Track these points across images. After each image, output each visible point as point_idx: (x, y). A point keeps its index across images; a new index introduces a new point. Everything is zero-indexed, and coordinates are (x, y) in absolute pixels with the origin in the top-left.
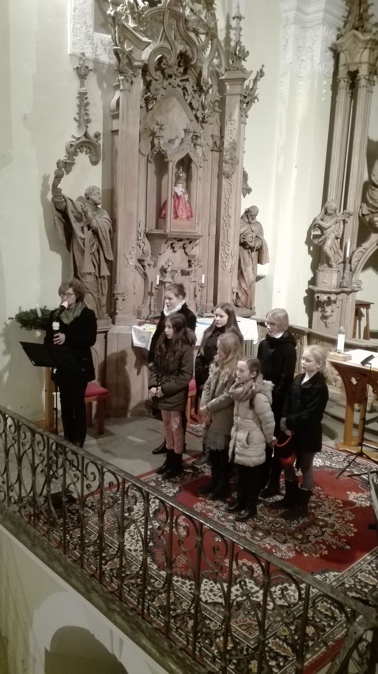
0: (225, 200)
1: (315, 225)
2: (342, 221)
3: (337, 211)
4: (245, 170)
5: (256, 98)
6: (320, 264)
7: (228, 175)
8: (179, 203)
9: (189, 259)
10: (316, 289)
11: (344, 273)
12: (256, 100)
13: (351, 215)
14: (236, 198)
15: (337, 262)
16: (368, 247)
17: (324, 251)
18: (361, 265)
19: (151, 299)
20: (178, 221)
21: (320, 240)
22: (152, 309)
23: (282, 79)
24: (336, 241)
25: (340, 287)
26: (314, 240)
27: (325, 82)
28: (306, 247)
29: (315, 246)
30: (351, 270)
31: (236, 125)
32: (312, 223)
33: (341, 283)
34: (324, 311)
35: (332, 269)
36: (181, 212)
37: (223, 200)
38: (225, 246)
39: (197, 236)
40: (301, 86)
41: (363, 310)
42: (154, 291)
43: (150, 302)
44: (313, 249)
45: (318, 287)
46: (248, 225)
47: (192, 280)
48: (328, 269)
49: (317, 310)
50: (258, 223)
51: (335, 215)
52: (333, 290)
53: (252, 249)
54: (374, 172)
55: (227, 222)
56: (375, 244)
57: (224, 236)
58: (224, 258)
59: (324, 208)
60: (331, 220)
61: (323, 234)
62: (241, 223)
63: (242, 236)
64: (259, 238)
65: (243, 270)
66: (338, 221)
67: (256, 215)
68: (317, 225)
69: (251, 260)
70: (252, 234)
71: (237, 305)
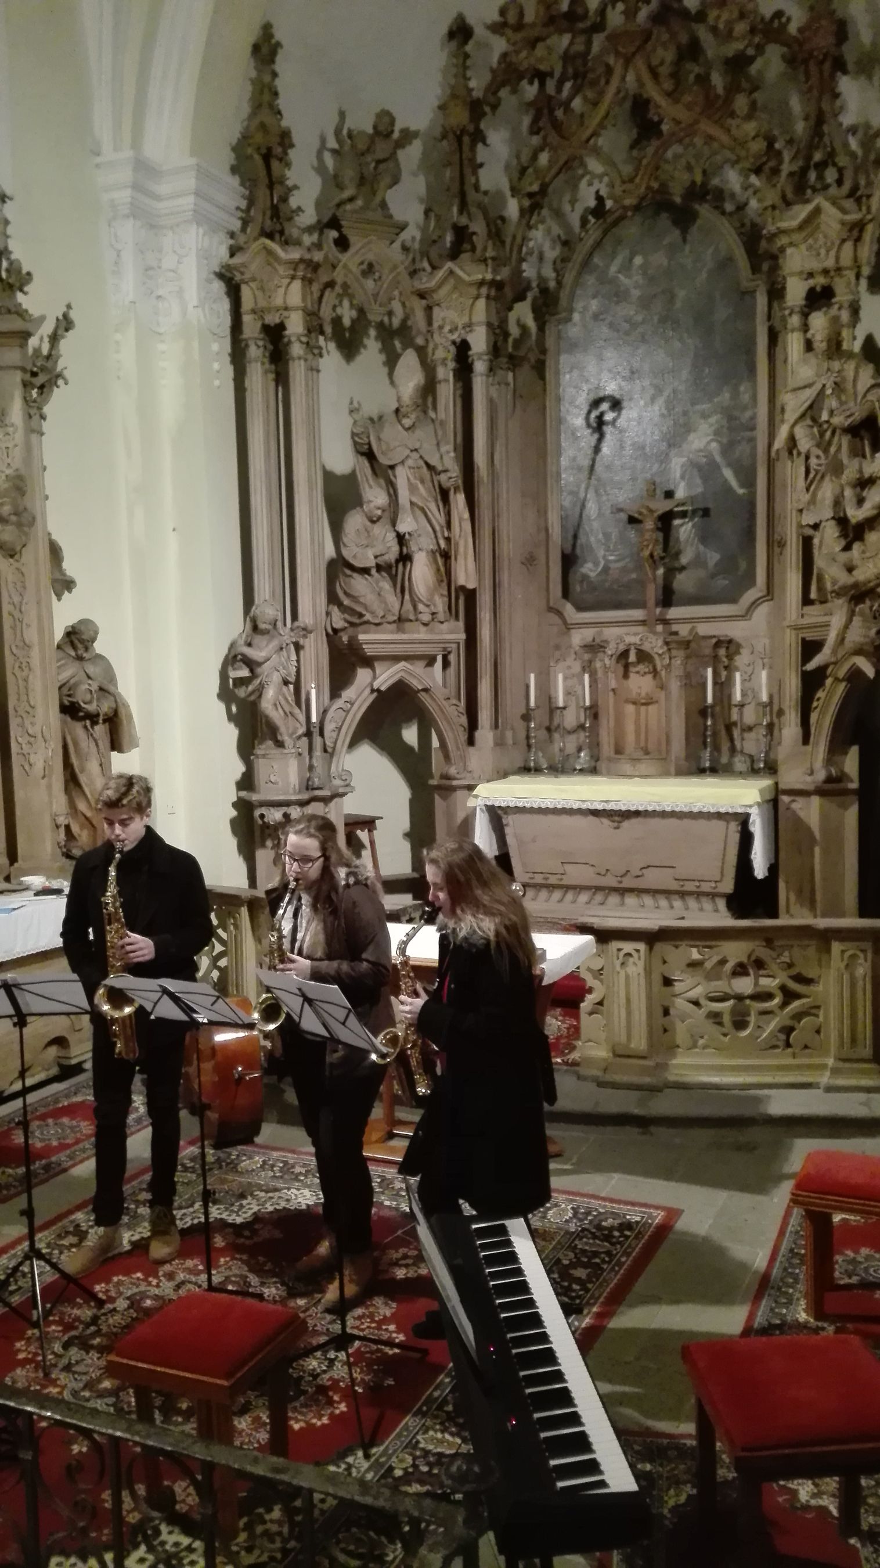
0: (11, 608)
1: (235, 656)
2: (292, 646)
3: (280, 624)
4: (54, 537)
5: (59, 376)
7: (13, 550)
10: (255, 797)
11: (311, 757)
12: (60, 382)
13: (311, 632)
14: (38, 603)
15: (293, 734)
16: (354, 697)
17: (261, 712)
18: (345, 737)
21: (251, 688)
23: (118, 336)
24: (285, 689)
25: (307, 789)
27: (215, 347)
28: (222, 707)
30: (325, 751)
31: (19, 436)
32: (226, 651)
33: (308, 780)
35: (286, 751)
37: (8, 609)
38: (24, 715)
40: (163, 352)
41: (363, 835)
44: (237, 709)
45: (259, 792)
46: (77, 663)
48: (276, 751)
49: (263, 846)
50: (100, 657)
51: (276, 633)
52: (293, 798)
53: (93, 718)
54: (345, 540)
55: (21, 659)
56: (368, 690)
57: (18, 694)
58: (24, 746)
59: (248, 619)
60: (267, 646)
61: (254, 675)
62: (59, 661)
63: (65, 691)
64: (109, 693)
65: (77, 770)
66: (284, 646)
67: (93, 640)
68: (239, 657)
69: (92, 745)
70: (90, 684)
71: (68, 855)
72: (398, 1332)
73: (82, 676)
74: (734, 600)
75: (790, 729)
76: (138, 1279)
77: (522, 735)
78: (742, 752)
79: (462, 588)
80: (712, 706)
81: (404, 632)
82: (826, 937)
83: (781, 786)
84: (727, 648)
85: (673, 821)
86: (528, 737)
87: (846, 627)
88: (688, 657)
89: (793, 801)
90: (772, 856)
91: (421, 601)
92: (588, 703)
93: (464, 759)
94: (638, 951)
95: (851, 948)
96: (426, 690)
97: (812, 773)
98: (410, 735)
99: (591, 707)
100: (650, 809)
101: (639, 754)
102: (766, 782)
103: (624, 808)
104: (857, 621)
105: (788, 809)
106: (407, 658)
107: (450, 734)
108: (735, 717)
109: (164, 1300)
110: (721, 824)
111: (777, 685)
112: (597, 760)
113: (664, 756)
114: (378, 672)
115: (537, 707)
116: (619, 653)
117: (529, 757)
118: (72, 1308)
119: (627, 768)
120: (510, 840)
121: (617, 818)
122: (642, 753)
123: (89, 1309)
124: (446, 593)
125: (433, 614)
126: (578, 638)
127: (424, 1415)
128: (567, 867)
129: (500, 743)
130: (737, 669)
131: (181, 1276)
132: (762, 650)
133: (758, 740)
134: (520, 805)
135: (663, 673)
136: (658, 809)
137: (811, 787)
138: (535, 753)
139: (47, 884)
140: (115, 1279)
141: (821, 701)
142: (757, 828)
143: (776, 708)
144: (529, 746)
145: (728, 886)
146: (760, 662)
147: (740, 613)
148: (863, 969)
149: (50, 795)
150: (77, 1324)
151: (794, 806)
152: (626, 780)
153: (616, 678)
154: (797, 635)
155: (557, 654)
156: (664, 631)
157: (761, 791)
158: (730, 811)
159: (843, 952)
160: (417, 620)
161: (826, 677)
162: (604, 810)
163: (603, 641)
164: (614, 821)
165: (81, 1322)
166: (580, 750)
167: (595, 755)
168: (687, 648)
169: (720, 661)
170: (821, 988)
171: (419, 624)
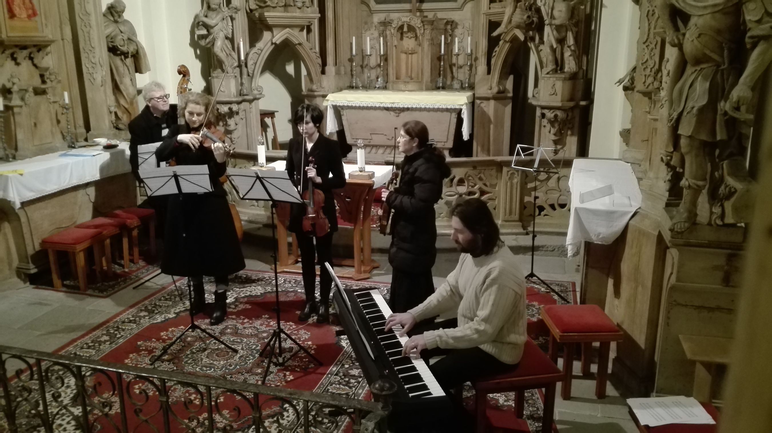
1: (199, 23)
2: (229, 18)
3: (222, 5)
6: (211, 70)
9: (40, 72)
11: (241, 79)
13: (239, 10)
15: (232, 65)
16: (263, 47)
17: (215, 54)
18: (259, 68)
21: (208, 40)
24: (226, 41)
25: (240, 95)
26: (200, 41)
28: (192, 51)
29: (202, 48)
30: (249, 75)
33: (241, 91)
34: (226, 125)
35: (228, 75)
36: (17, 9)
38: (89, 52)
39: (48, 41)
41: (268, 120)
44: (200, 52)
46: (114, 25)
47: (52, 101)
48: (223, 75)
50: (127, 22)
51: (220, 10)
52: (234, 99)
55: (85, 21)
56: (270, 44)
57: (85, 40)
58: (90, 69)
59: (205, 2)
60: (216, 17)
61: (209, 34)
62: (105, 23)
63: (109, 40)
64: (133, 41)
65: (119, 83)
66: (225, 17)
67: (123, 11)
68: (201, 23)
69: (126, 69)
70: (123, 36)
71: (117, 128)
72: (313, 345)
73: (117, 30)
75: (482, 67)
76: (182, 329)
77: (349, 69)
78: (457, 79)
80: (444, 55)
81: (288, 12)
82: (500, 166)
83: (476, 95)
84: (451, 25)
85: (425, 113)
86: (351, 71)
87: (513, 14)
88: (432, 29)
89: (482, 102)
90: (471, 129)
92: (382, 53)
93: (320, 81)
95: (512, 170)
96: (300, 44)
97: (491, 89)
98: (290, 69)
99: (383, 55)
100: (414, 106)
101: (408, 80)
102: (469, 94)
103: (401, 106)
104: (518, 10)
105: (479, 106)
106: (291, 27)
107: (313, 69)
108: (454, 61)
109: (197, 338)
110: (449, 114)
111: (475, 44)
112: (387, 82)
113: (420, 80)
114: (275, 33)
115: (357, 54)
116: (398, 26)
117: (352, 81)
118: (151, 343)
119: (402, 86)
120: (345, 123)
121: (397, 111)
122: (409, 79)
123: (160, 343)
125: (303, 3)
126: (377, 18)
128: (373, 136)
129: (338, 73)
130: (456, 36)
131: (204, 326)
132: (468, 27)
133: (464, 73)
134: (350, 105)
135: (420, 37)
136: (418, 106)
137: (491, 96)
138: (356, 79)
139: (109, 142)
140: (170, 329)
141: (497, 52)
142: (465, 116)
143: (474, 56)
144: (352, 75)
145: (450, 144)
146: (467, 32)
147: (457, 7)
148: (517, 180)
149: (106, 96)
150: (154, 350)
151: (482, 105)
152: (402, 93)
153: (397, 41)
154: (487, 18)
155: (366, 26)
156: (420, 16)
157: (468, 98)
158: (453, 107)
159: (508, 171)
160: (295, 6)
161: (500, 40)
162: (392, 107)
163: (391, 20)
164: (396, 113)
165: (156, 349)
166: (377, 78)
167: (386, 79)
168: (432, 25)
169: (448, 32)
170: (497, 189)
171: (296, 7)
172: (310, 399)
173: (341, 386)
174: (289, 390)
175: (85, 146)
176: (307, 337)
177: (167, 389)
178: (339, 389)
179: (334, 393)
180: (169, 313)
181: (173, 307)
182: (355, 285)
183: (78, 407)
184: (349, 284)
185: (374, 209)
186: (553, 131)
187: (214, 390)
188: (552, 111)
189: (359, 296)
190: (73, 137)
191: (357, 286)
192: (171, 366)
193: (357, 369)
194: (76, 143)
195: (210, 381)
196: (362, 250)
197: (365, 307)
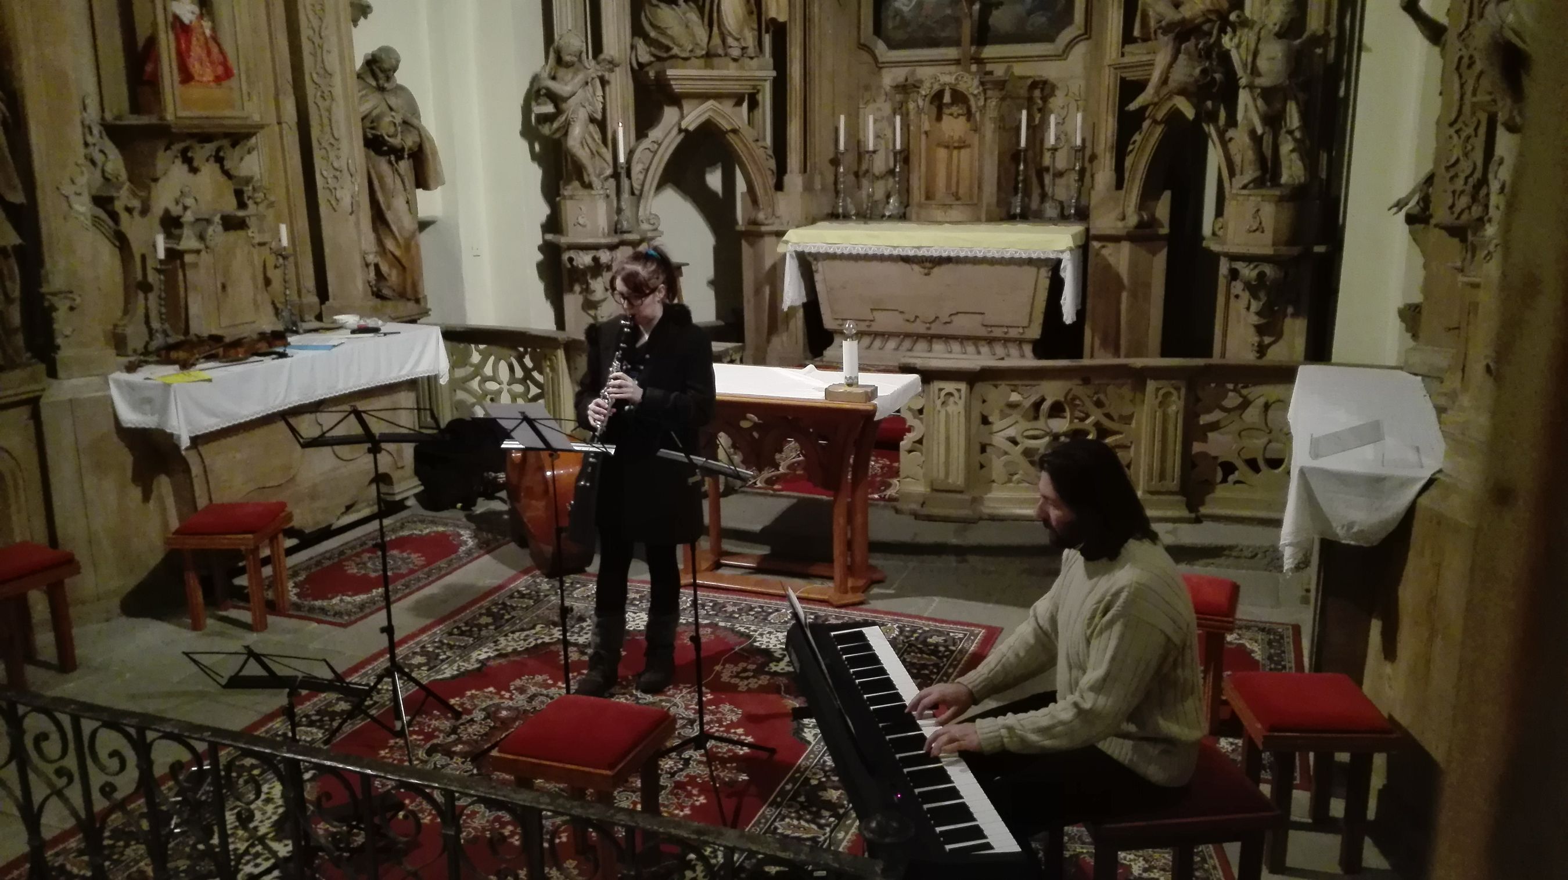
0: (311, 32)
1: (539, 91)
2: (598, 81)
3: (584, 56)
8: (189, 42)
9: (238, 187)
10: (563, 240)
11: (618, 199)
13: (617, 65)
14: (338, 28)
15: (599, 175)
16: (661, 137)
17: (569, 152)
18: (653, 180)
19: (146, 299)
20: (194, 91)
21: (555, 125)
22: (155, 325)
24: (591, 127)
25: (616, 232)
28: (524, 145)
29: (545, 141)
32: (526, 86)
33: (617, 223)
34: (587, 290)
35: (593, 192)
36: (197, 66)
37: (305, 32)
38: (329, 148)
39: (251, 126)
42: (152, 277)
43: (147, 309)
44: (540, 147)
45: (567, 236)
46: (378, 95)
47: (257, 240)
48: (582, 193)
49: (571, 290)
50: (401, 88)
51: (581, 66)
52: (603, 241)
55: (323, 87)
56: (675, 131)
57: (322, 125)
58: (330, 180)
59: (551, 50)
60: (573, 78)
61: (559, 112)
62: (360, 91)
63: (368, 124)
64: (412, 126)
65: (383, 207)
66: (590, 79)
67: (395, 69)
68: (543, 92)
69: (398, 182)
70: (393, 117)
71: (378, 295)
72: (746, 735)
73: (383, 107)
74: (1051, 39)
75: (1104, 176)
76: (491, 692)
77: (830, 179)
78: (1052, 198)
79: (773, 20)
80: (1026, 150)
81: (712, 68)
82: (1139, 377)
83: (1093, 232)
84: (1042, 90)
85: (985, 267)
86: (836, 183)
87: (1171, 65)
88: (1003, 99)
89: (1103, 247)
90: (1080, 302)
91: (730, 34)
92: (898, 147)
93: (773, 205)
94: (959, 390)
95: (1166, 386)
96: (735, 131)
98: (714, 180)
99: (901, 152)
100: (962, 254)
102: (1078, 228)
103: (935, 254)
104: (1182, 57)
105: (1098, 254)
106: (718, 97)
107: (760, 180)
108: (1047, 161)
109: (519, 711)
110: (1034, 270)
111: (1092, 128)
112: (907, 206)
113: (975, 201)
114: (686, 111)
115: (846, 150)
116: (933, 92)
117: (837, 203)
118: (430, 720)
119: (939, 214)
120: (819, 287)
121: (928, 265)
123: (447, 719)
124: (755, 26)
125: (743, 49)
126: (889, 78)
127: (778, 805)
128: (875, 313)
129: (808, 187)
130: (1052, 112)
131: (533, 690)
132: (1077, 93)
133: (1068, 187)
134: (831, 251)
135: (978, 115)
136: (970, 255)
137: (1123, 232)
138: (844, 200)
139: (362, 323)
140: (469, 693)
141: (1137, 145)
142: (1068, 274)
143: (1088, 153)
144: (837, 192)
145: (1035, 332)
146: (1075, 103)
147: (1056, 53)
148: (1176, 406)
150: (436, 733)
151: (1105, 252)
152: (936, 227)
154: (1116, 75)
155: (867, 95)
156: (978, 71)
157: (1074, 237)
158: (1043, 256)
159: (1158, 390)
160: (726, 55)
161: (1144, 119)
162: (915, 257)
163: (917, 81)
164: (924, 268)
165: (441, 731)
166: (888, 196)
167: (905, 201)
168: (1002, 89)
169: (1035, 103)
170: (1134, 425)
171: (728, 59)
172: (738, 845)
173: (803, 823)
174: (696, 824)
175: (316, 330)
176: (735, 719)
177: (457, 812)
178: (798, 827)
179: (787, 836)
180: (468, 661)
181: (475, 649)
182: (832, 615)
183: (287, 842)
184: (822, 614)
185: (876, 462)
186: (1255, 306)
187: (547, 818)
188: (1252, 266)
189: (841, 639)
190: (296, 311)
191: (837, 618)
192: (468, 766)
193: (836, 788)
194: (299, 324)
195: (542, 800)
196: (849, 545)
197: (854, 662)
